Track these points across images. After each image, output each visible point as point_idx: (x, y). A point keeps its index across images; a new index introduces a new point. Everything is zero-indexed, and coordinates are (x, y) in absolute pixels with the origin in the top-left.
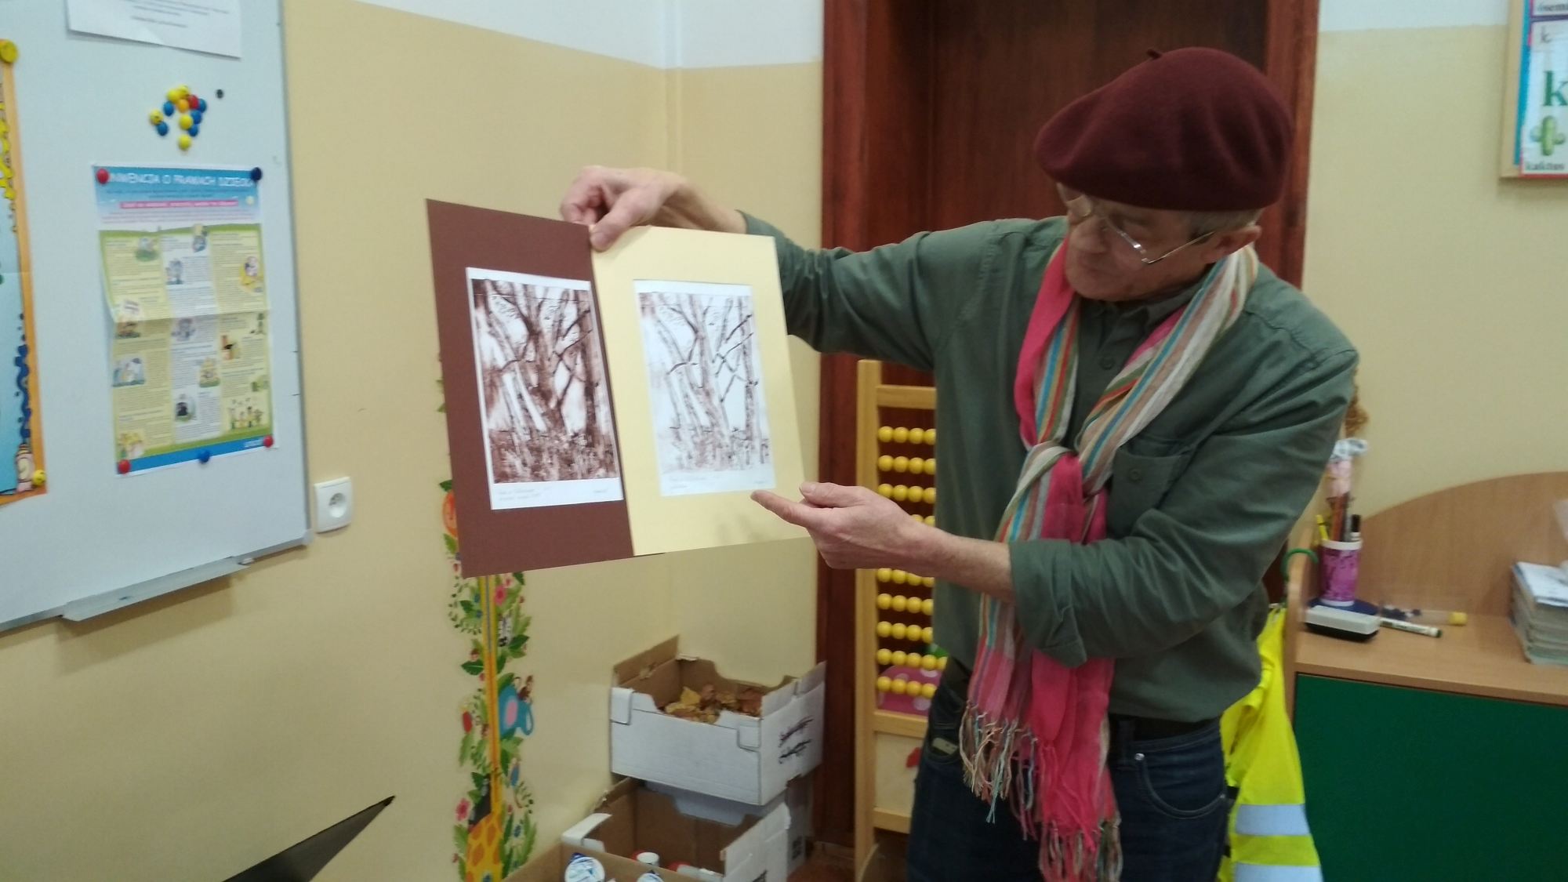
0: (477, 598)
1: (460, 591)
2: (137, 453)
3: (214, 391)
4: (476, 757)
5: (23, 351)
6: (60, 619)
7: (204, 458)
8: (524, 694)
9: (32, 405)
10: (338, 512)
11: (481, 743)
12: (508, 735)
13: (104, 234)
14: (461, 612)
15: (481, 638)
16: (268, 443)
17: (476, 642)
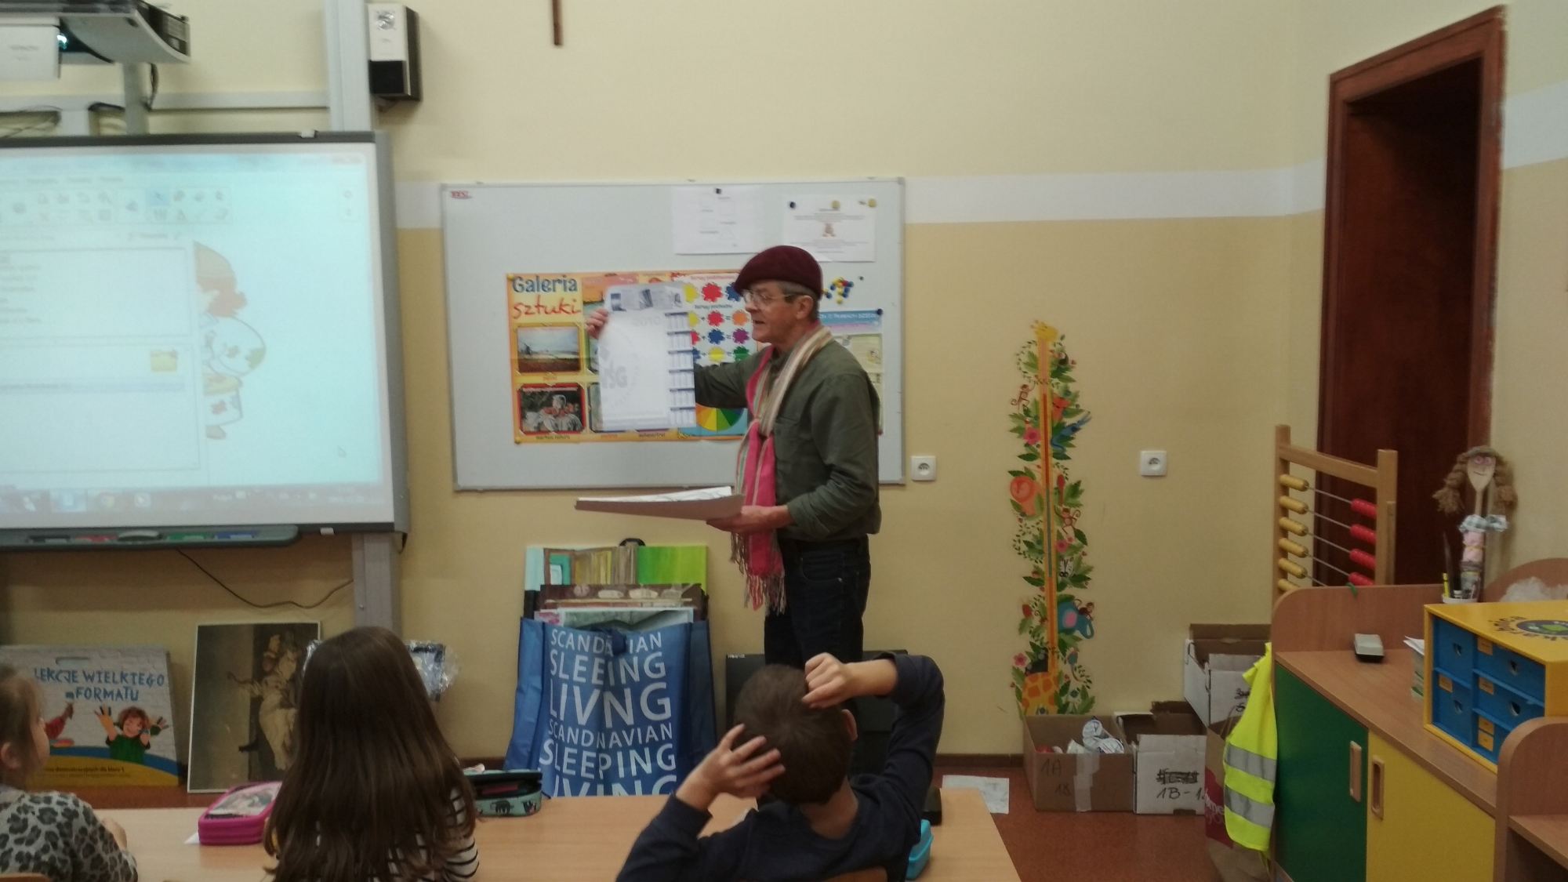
0: (1040, 542)
4: (1034, 634)
8: (1084, 612)
10: (924, 473)
11: (1039, 627)
12: (1067, 631)
15: (1042, 567)
17: (1037, 567)
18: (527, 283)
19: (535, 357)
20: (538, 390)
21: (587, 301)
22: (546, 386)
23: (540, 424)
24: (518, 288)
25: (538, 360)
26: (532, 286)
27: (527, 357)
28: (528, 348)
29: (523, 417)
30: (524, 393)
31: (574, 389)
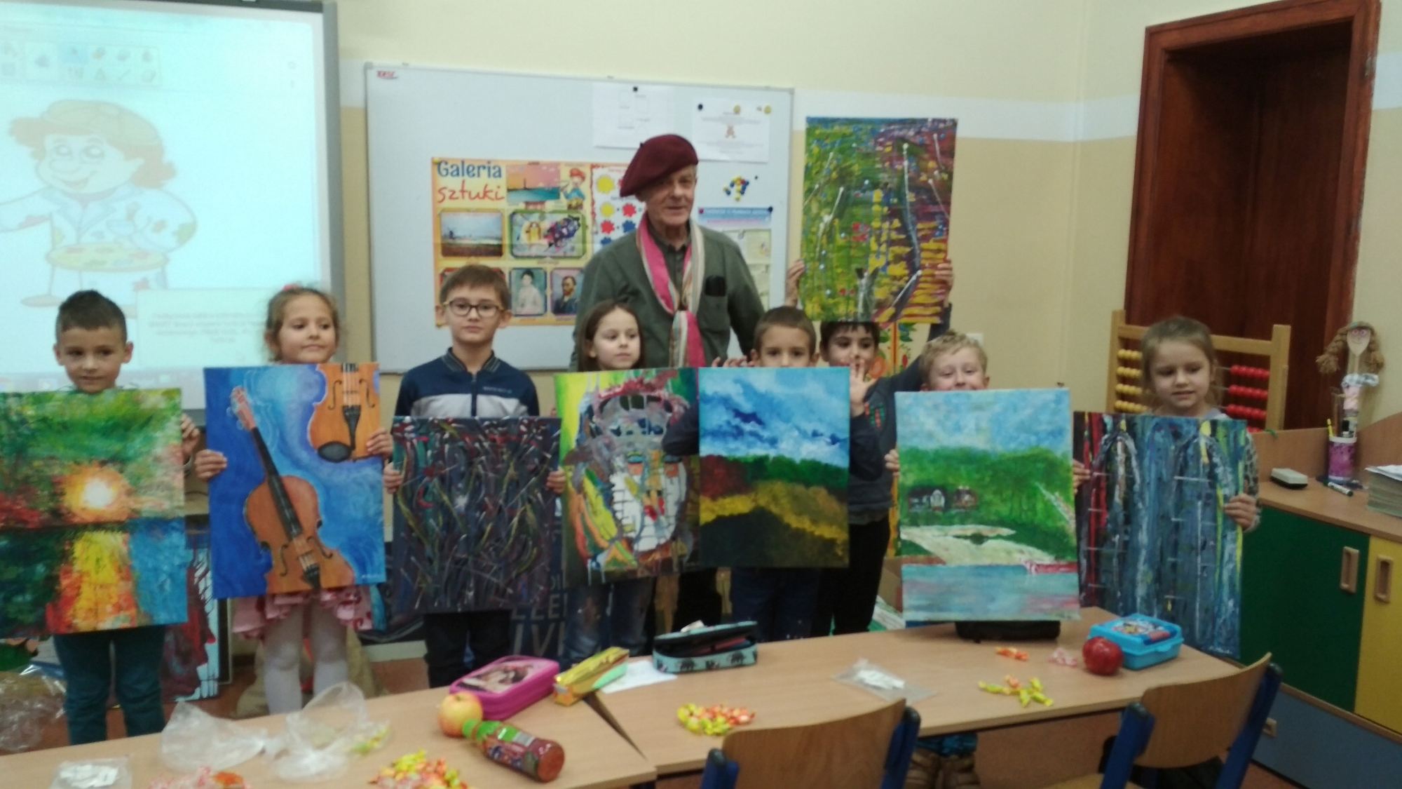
18: (452, 167)
19: (458, 242)
21: (510, 188)
24: (444, 172)
25: (461, 244)
26: (458, 169)
28: (451, 233)
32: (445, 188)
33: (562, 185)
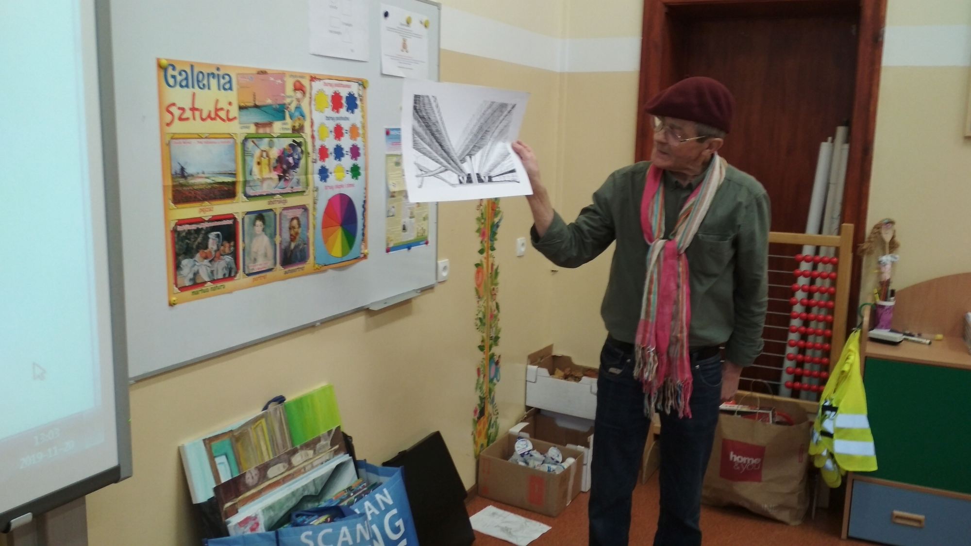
0: (484, 316)
1: (479, 313)
2: (391, 245)
3: (413, 220)
4: (481, 388)
5: (365, 202)
6: (368, 309)
7: (409, 248)
8: (497, 363)
9: (366, 224)
10: (445, 274)
11: (483, 382)
12: (491, 381)
13: (388, 156)
14: (478, 322)
15: (484, 335)
16: (427, 243)
17: (483, 337)
18: (180, 74)
19: (192, 181)
20: (194, 227)
21: (242, 104)
22: (200, 221)
23: (196, 274)
24: (171, 81)
25: (194, 185)
26: (186, 79)
27: (182, 181)
28: (183, 169)
29: (177, 267)
30: (179, 233)
31: (230, 222)
32: (174, 104)
33: (288, 101)
